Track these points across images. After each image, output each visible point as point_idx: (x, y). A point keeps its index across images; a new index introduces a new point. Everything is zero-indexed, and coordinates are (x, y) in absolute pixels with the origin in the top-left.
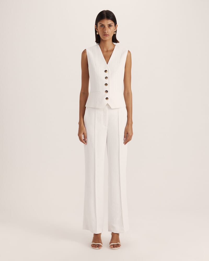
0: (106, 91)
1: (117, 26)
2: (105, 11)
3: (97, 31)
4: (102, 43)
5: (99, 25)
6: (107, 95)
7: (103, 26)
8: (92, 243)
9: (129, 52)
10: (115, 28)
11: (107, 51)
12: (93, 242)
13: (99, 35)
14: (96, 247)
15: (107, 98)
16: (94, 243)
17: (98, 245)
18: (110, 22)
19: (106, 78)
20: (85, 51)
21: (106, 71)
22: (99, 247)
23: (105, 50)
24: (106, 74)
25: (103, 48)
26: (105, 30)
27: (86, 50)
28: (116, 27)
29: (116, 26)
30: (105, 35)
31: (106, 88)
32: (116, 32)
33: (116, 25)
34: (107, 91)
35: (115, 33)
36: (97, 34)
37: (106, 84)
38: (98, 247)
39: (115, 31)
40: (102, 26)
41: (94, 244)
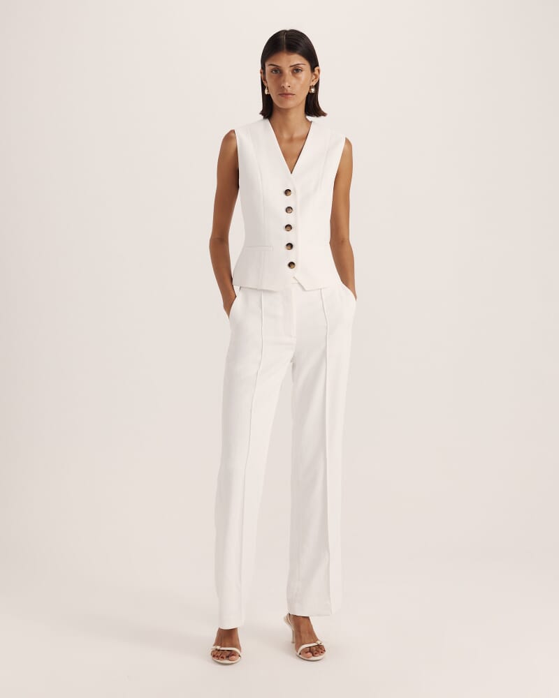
0: (287, 245)
1: (319, 71)
2: (285, 31)
3: (265, 84)
4: (277, 116)
5: (268, 68)
6: (292, 256)
7: (278, 71)
8: (214, 647)
9: (348, 142)
10: (314, 77)
11: (291, 140)
12: (216, 644)
13: (269, 96)
14: (222, 658)
15: (291, 265)
16: (218, 647)
17: (228, 653)
18: (297, 59)
19: (289, 209)
20: (233, 134)
21: (287, 192)
22: (230, 658)
23: (286, 136)
24: (289, 201)
25: (281, 131)
26: (284, 81)
27: (233, 131)
28: (315, 75)
29: (316, 72)
30: (284, 94)
31: (289, 237)
32: (316, 87)
33: (316, 69)
34: (290, 246)
35: (313, 90)
36: (266, 93)
37: (288, 227)
38: (228, 657)
39: (314, 84)
40: (276, 71)
41: (219, 650)
